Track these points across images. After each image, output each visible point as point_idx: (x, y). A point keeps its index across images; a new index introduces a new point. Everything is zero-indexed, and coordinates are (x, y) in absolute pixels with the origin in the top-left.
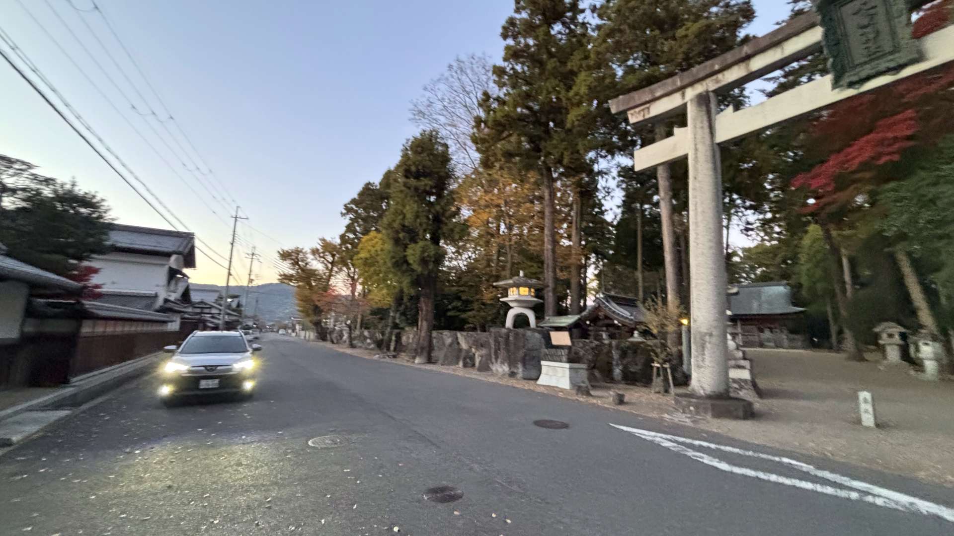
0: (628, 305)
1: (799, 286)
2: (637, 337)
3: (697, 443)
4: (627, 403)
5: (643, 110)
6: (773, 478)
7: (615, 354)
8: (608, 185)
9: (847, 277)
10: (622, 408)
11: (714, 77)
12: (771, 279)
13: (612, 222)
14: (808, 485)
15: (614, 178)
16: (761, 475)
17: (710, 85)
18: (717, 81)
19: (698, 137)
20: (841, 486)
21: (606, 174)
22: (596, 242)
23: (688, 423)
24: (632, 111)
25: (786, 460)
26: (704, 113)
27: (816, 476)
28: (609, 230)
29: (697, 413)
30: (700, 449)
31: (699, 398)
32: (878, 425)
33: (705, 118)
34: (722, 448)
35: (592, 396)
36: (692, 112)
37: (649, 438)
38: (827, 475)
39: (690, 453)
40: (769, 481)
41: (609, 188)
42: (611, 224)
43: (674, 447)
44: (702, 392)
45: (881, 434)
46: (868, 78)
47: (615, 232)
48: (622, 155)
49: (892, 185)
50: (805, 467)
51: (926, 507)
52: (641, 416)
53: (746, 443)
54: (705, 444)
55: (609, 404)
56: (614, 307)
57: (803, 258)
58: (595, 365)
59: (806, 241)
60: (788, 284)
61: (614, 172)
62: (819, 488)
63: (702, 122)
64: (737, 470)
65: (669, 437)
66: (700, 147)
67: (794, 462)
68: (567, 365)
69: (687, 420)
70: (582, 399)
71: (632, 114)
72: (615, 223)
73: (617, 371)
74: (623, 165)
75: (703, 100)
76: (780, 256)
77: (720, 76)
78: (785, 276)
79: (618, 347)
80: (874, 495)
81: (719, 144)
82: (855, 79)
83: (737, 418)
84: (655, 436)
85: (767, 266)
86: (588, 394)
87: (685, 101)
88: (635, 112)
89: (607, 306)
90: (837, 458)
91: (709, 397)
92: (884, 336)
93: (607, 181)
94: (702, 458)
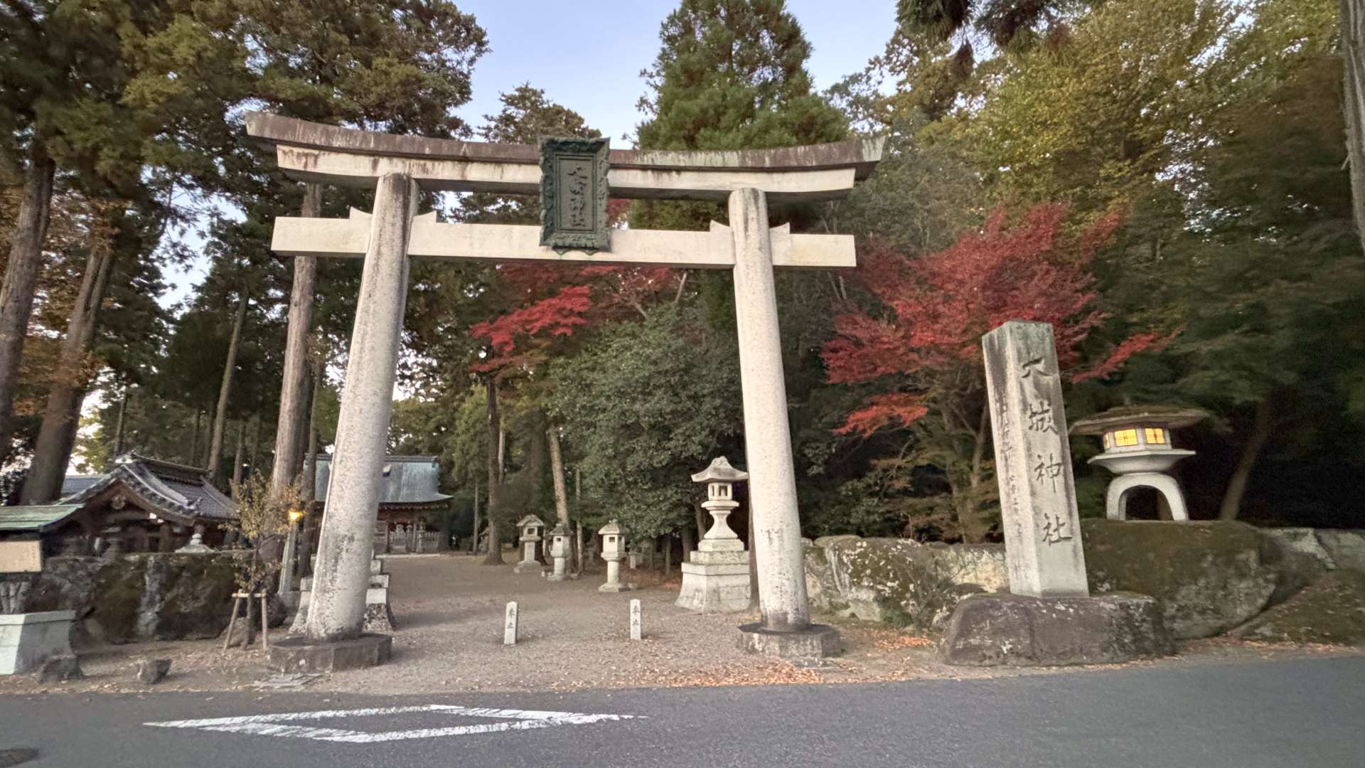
0: (183, 483)
1: (451, 464)
2: (196, 545)
3: (318, 715)
4: (175, 677)
5: (306, 155)
6: (424, 733)
7: (151, 583)
8: (184, 241)
9: (500, 458)
10: (163, 688)
11: (422, 162)
12: (418, 452)
13: (170, 312)
14: (460, 730)
15: (202, 235)
16: (410, 734)
17: (415, 170)
18: (424, 170)
19: (387, 236)
20: (492, 721)
21: (183, 218)
22: (122, 344)
23: (299, 687)
24: (287, 148)
25: (434, 707)
26: (399, 204)
27: (467, 716)
28: (160, 326)
29: (312, 668)
30: (325, 722)
31: (316, 642)
32: (517, 641)
33: (400, 212)
34: (355, 712)
35: (85, 678)
36: (382, 194)
37: (234, 729)
38: (479, 712)
39: (312, 733)
40: (421, 739)
41: (184, 249)
42: (167, 315)
43: (284, 731)
44: (322, 634)
45: (521, 650)
46: (570, 248)
47: (172, 332)
48: (228, 199)
49: (561, 360)
50: (456, 709)
51: (559, 717)
52: (209, 694)
53: (386, 697)
54: (330, 714)
55: (134, 684)
56: (154, 485)
57: (461, 425)
58: (93, 609)
59: (467, 405)
60: (436, 461)
61: (204, 223)
62: (472, 729)
63: (394, 216)
64: (380, 737)
65: (270, 717)
66: (384, 250)
67: (442, 707)
68: (20, 619)
69: (295, 683)
70: (60, 689)
71: (284, 153)
72: (177, 315)
73: (148, 617)
74: (226, 218)
75: (401, 184)
76: (434, 420)
77: (429, 164)
78: (435, 449)
79: (158, 568)
80: (521, 720)
81: (411, 257)
82: (560, 243)
83: (371, 664)
84: (243, 723)
85: (415, 432)
86: (76, 674)
87: (376, 175)
88: (292, 151)
89: (139, 484)
90: (484, 690)
91: (333, 638)
92: (526, 531)
93: (182, 233)
94: (330, 735)
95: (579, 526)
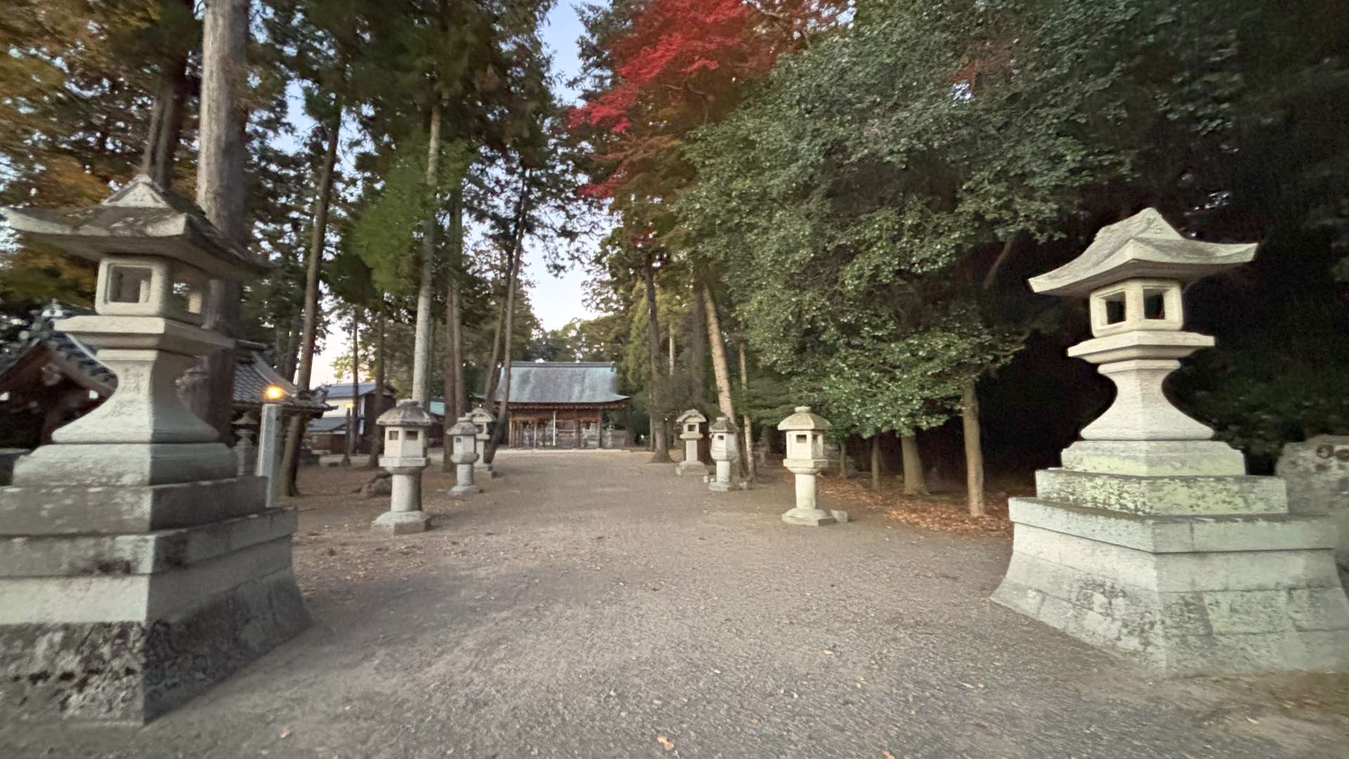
1: (626, 370)
57: (634, 334)
60: (616, 367)
76: (613, 330)
92: (686, 427)
95: (747, 422)
